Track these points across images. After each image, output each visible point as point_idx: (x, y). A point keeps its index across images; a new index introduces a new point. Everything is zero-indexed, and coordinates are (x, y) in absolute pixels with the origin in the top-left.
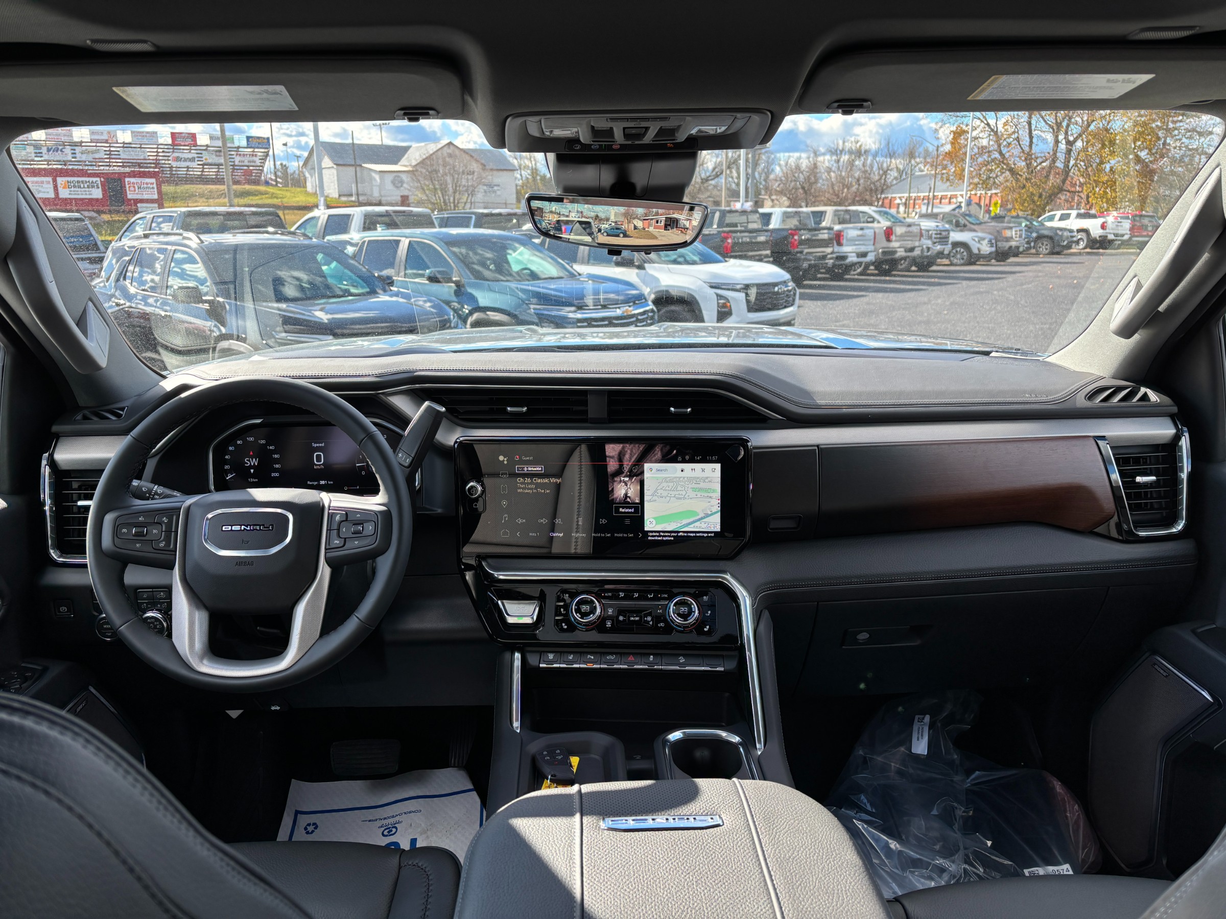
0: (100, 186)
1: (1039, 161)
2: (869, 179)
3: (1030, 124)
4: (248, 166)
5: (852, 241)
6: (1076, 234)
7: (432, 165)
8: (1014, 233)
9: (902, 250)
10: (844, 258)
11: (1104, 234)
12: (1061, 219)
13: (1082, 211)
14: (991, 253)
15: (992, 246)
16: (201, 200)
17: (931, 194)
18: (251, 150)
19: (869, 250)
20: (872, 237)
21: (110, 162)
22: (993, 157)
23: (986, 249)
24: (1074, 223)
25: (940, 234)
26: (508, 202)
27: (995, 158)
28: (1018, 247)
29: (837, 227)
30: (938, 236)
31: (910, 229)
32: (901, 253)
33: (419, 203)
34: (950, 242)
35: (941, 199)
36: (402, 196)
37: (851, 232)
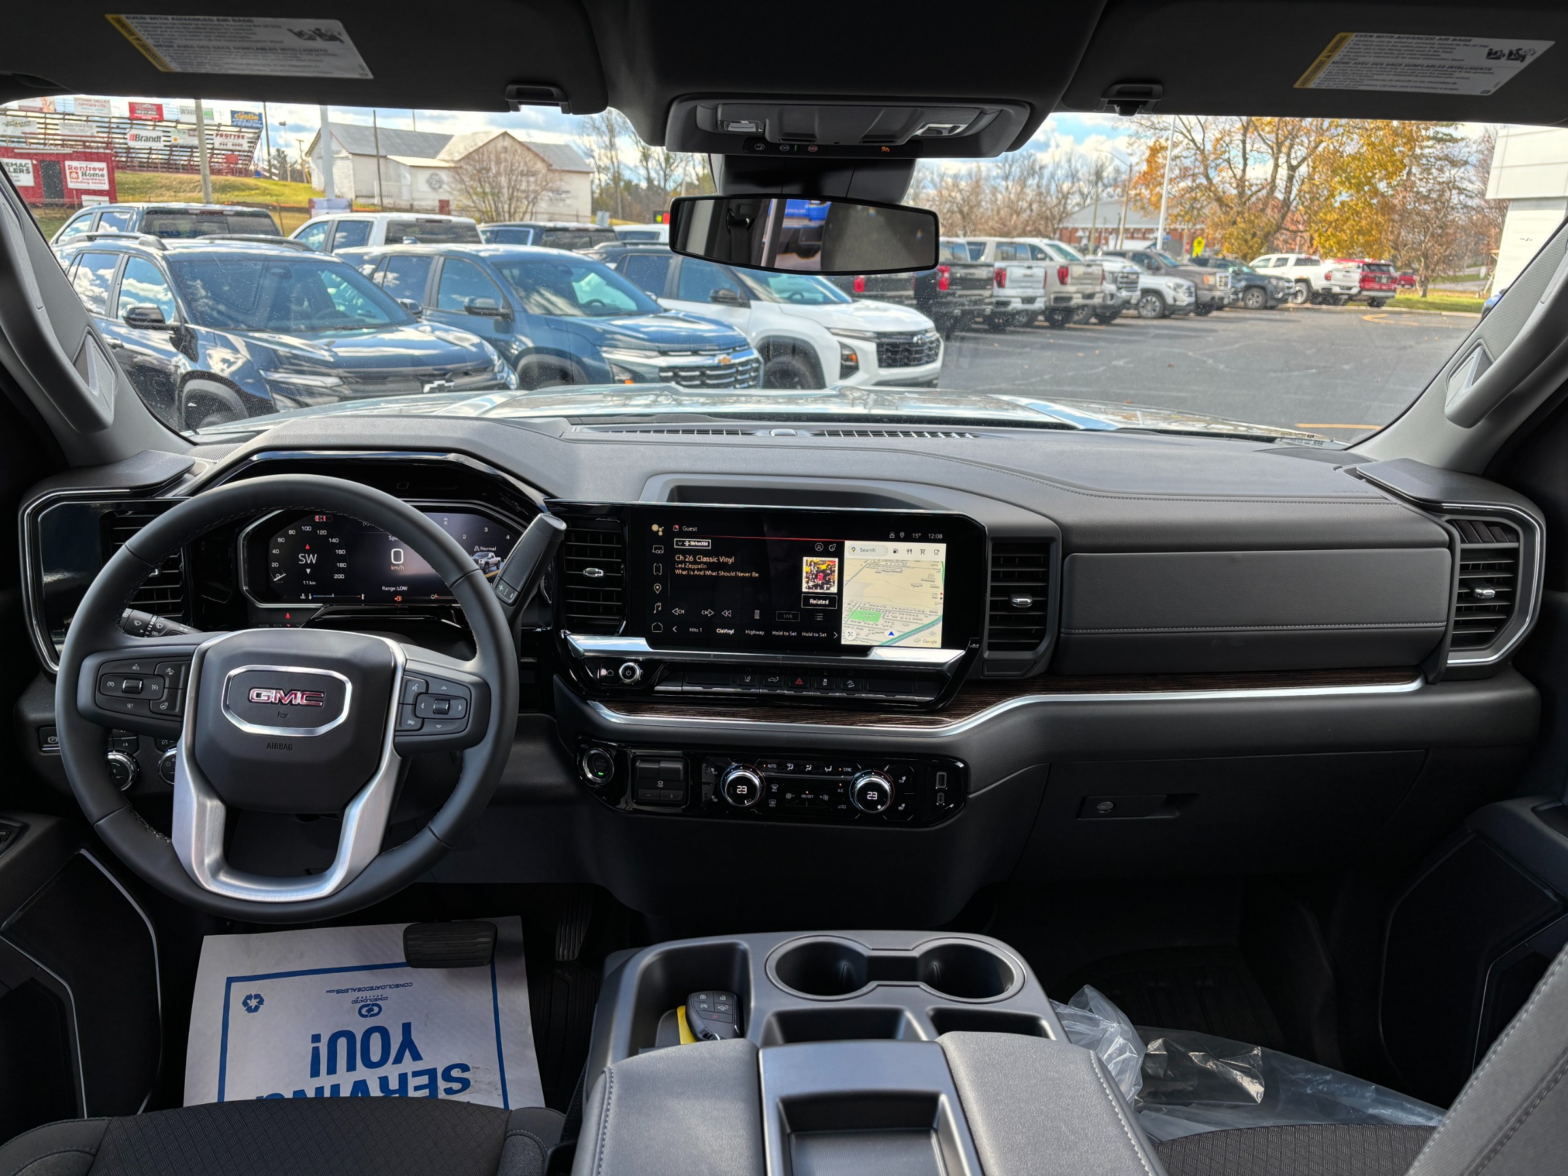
0: (31, 170)
1: (1254, 189)
3: (1244, 142)
4: (233, 151)
5: (1017, 282)
6: (1292, 284)
7: (480, 161)
8: (1218, 279)
9: (1079, 295)
10: (1005, 304)
11: (1328, 286)
12: (1276, 265)
13: (1303, 256)
14: (1189, 305)
15: (1190, 295)
16: (168, 194)
17: (1121, 226)
18: (237, 129)
19: (1038, 294)
20: (1042, 279)
21: (45, 139)
22: (1198, 182)
23: (1185, 299)
24: (1292, 272)
25: (1127, 277)
26: (580, 214)
27: (1201, 184)
28: (1222, 299)
29: (999, 265)
30: (1125, 280)
31: (1090, 270)
32: (1077, 300)
33: (463, 211)
34: (1139, 288)
35: (1133, 233)
36: (440, 201)
37: (1015, 271)
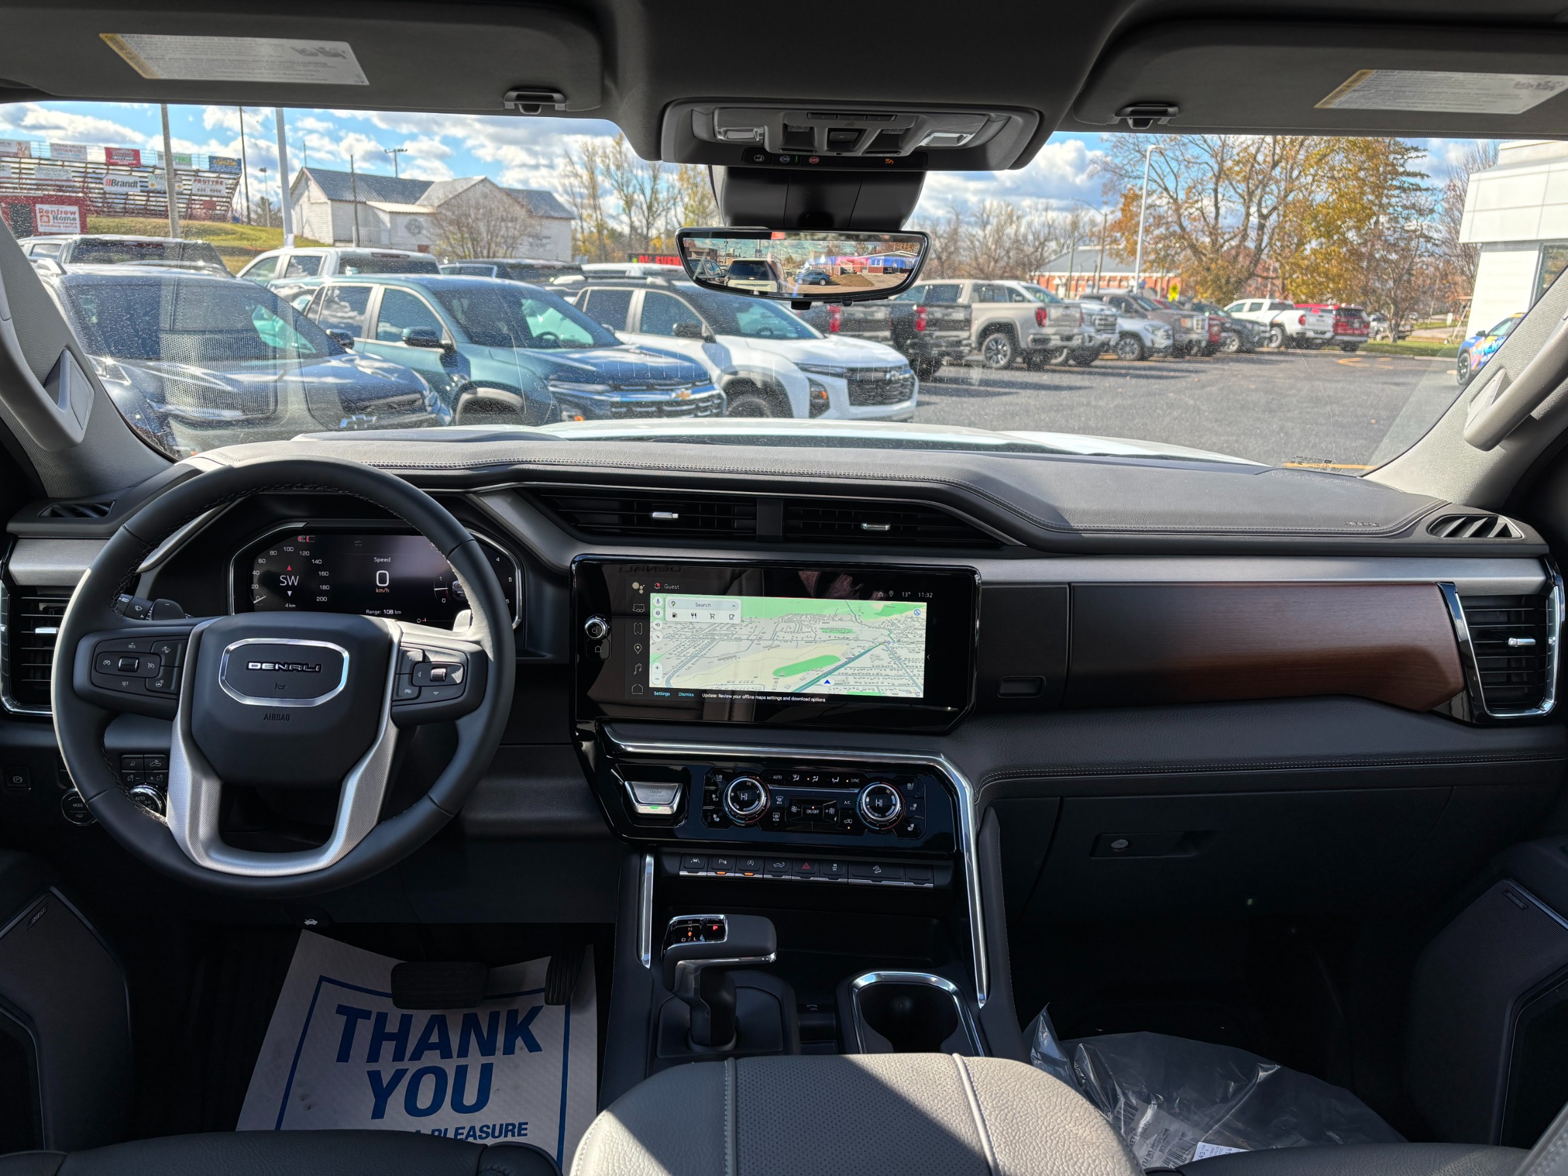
1: (1227, 237)
2: (1022, 250)
4: (211, 197)
6: (1267, 329)
7: (460, 207)
8: (1195, 322)
9: (1058, 337)
11: (1302, 331)
12: (1251, 310)
13: (1277, 301)
14: (1166, 347)
15: (1168, 339)
17: (1097, 274)
18: (215, 175)
21: (20, 183)
23: (1162, 342)
24: (1265, 316)
25: (1106, 320)
26: (560, 259)
27: (1174, 232)
28: (1199, 342)
30: (1103, 322)
31: (1068, 311)
34: (1117, 331)
35: (1109, 281)
36: (419, 246)
